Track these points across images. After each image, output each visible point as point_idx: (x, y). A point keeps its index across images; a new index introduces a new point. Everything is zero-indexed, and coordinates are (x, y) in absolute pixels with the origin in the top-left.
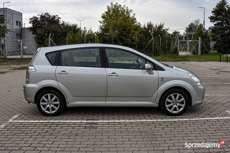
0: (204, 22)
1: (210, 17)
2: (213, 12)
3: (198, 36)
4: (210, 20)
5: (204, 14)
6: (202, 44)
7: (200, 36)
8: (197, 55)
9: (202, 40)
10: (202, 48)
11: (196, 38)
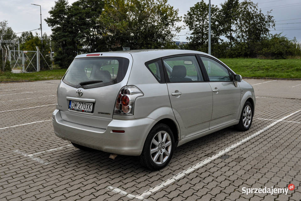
0: (41, 25)
1: (46, 19)
2: (51, 12)
3: (34, 44)
4: (47, 23)
5: (41, 15)
6: (41, 57)
7: (37, 45)
8: (35, 71)
9: (41, 50)
10: (42, 62)
11: (31, 47)
